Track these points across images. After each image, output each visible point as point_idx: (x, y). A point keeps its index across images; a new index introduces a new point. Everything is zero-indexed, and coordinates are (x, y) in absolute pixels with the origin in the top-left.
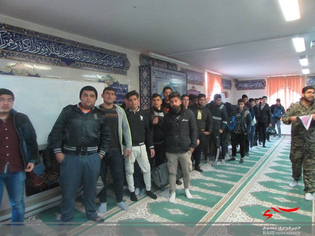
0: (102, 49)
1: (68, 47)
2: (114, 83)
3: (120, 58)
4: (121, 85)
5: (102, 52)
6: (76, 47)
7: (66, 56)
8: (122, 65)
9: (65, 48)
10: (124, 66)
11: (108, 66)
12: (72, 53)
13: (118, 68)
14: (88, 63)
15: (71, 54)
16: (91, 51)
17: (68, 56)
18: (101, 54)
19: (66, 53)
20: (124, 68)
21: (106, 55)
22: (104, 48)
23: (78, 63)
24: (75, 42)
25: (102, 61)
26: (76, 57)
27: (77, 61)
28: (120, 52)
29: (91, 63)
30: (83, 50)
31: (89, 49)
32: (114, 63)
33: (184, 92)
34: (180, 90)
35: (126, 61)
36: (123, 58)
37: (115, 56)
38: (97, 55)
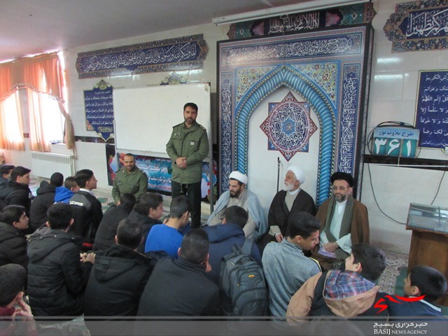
0: (167, 41)
1: (132, 53)
3: (192, 43)
5: (166, 44)
6: (139, 50)
8: (194, 54)
9: (130, 55)
10: (197, 54)
11: (175, 61)
13: (188, 60)
14: (150, 64)
15: (134, 60)
16: (153, 48)
17: (132, 63)
18: (164, 47)
19: (130, 60)
20: (198, 57)
21: (171, 46)
22: (169, 38)
23: (140, 67)
25: (165, 56)
26: (138, 62)
27: (139, 65)
28: (190, 34)
29: (153, 64)
30: (145, 50)
32: (182, 54)
33: (345, 82)
34: (326, 80)
35: (201, 45)
36: (196, 42)
37: (183, 45)
38: (159, 52)
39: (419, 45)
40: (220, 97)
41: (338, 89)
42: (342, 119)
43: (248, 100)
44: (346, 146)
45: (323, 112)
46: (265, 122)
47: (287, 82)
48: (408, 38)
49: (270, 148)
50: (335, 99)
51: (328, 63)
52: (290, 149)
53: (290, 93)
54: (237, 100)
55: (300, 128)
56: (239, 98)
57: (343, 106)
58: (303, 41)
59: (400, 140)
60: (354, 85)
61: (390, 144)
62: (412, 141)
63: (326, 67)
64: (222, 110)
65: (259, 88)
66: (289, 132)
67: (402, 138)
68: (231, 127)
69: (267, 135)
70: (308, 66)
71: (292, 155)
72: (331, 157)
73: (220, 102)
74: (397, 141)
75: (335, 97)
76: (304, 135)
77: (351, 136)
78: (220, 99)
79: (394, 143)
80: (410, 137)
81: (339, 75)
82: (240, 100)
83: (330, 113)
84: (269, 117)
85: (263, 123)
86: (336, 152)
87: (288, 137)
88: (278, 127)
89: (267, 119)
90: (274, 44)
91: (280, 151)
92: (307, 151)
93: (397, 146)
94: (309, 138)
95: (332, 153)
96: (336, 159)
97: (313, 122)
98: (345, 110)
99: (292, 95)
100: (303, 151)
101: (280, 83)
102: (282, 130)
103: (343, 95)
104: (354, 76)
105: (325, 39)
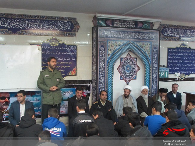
0: (48, 17)
1: (14, 20)
2: (60, 44)
3: (68, 22)
4: (68, 46)
5: (48, 19)
6: (22, 19)
7: (13, 27)
8: (70, 28)
9: (13, 21)
10: (72, 29)
11: (54, 30)
12: (18, 23)
13: (65, 31)
15: (17, 25)
16: (36, 20)
17: (15, 27)
18: (46, 21)
19: (12, 24)
20: (72, 31)
21: (51, 21)
23: (23, 30)
24: (22, 15)
25: (47, 26)
26: (21, 27)
27: (22, 29)
28: (67, 17)
29: (36, 29)
30: (28, 20)
31: (34, 18)
32: (61, 27)
33: (153, 50)
34: (147, 49)
35: (75, 24)
36: (71, 22)
37: (62, 21)
38: (42, 23)
39: (166, 39)
40: (98, 54)
41: (151, 53)
42: (153, 65)
43: (114, 56)
44: (154, 75)
45: (146, 62)
46: (119, 67)
47: (132, 49)
48: (164, 36)
49: (121, 79)
50: (150, 57)
51: (147, 43)
52: (129, 79)
53: (129, 53)
54: (108, 56)
55: (133, 69)
56: (109, 55)
57: (153, 60)
58: (138, 32)
59: (164, 72)
60: (156, 52)
61: (161, 74)
62: (167, 72)
63: (147, 44)
64: (100, 61)
65: (119, 51)
66: (128, 71)
67: (165, 71)
68: (105, 70)
69: (120, 73)
70: (140, 43)
71: (129, 82)
72: (149, 80)
73: (98, 57)
74: (163, 72)
75: (150, 56)
76: (134, 72)
77: (156, 71)
78: (98, 55)
79: (162, 73)
80: (167, 71)
81: (151, 48)
82: (110, 56)
83: (148, 62)
84: (120, 64)
85: (118, 67)
86: (151, 78)
87: (128, 73)
88: (124, 69)
89: (120, 65)
90: (126, 32)
91: (125, 80)
92: (136, 79)
93: (163, 74)
94: (136, 73)
95: (149, 79)
96: (151, 81)
97: (138, 66)
98: (154, 61)
99: (130, 55)
100: (134, 79)
101: (129, 49)
102: (125, 70)
103: (153, 56)
104: (156, 48)
105: (146, 33)
